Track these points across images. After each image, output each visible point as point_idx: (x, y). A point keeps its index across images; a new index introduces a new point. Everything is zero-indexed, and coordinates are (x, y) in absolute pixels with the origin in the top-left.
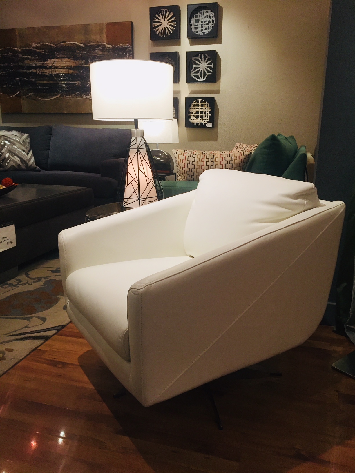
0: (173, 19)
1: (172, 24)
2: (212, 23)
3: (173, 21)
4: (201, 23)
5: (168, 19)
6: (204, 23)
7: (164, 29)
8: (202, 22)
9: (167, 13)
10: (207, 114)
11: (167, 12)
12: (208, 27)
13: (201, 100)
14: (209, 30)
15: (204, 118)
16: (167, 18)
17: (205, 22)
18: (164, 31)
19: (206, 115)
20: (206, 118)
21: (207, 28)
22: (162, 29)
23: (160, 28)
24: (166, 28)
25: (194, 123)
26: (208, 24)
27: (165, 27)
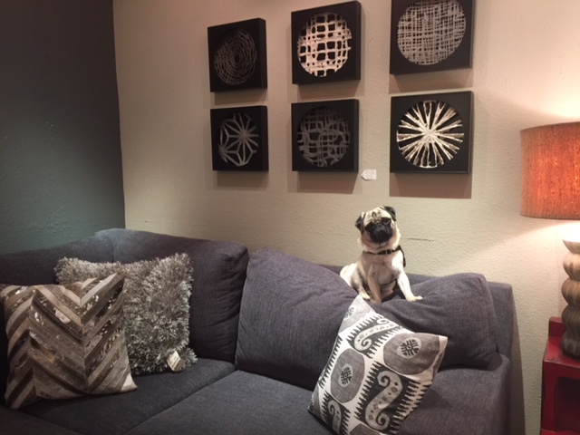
0: (455, 125)
1: (450, 137)
2: (344, 141)
3: (451, 131)
4: (322, 141)
5: (439, 124)
6: (328, 140)
7: (428, 146)
8: (325, 138)
9: (439, 112)
10: (344, 47)
11: (438, 108)
12: (338, 149)
13: (329, 13)
14: (341, 156)
15: (337, 58)
16: (437, 122)
17: (331, 137)
18: (428, 153)
19: (342, 50)
20: (341, 58)
21: (336, 150)
22: (423, 148)
23: (419, 145)
24: (434, 146)
25: (313, 73)
26: (336, 143)
27: (430, 145)
